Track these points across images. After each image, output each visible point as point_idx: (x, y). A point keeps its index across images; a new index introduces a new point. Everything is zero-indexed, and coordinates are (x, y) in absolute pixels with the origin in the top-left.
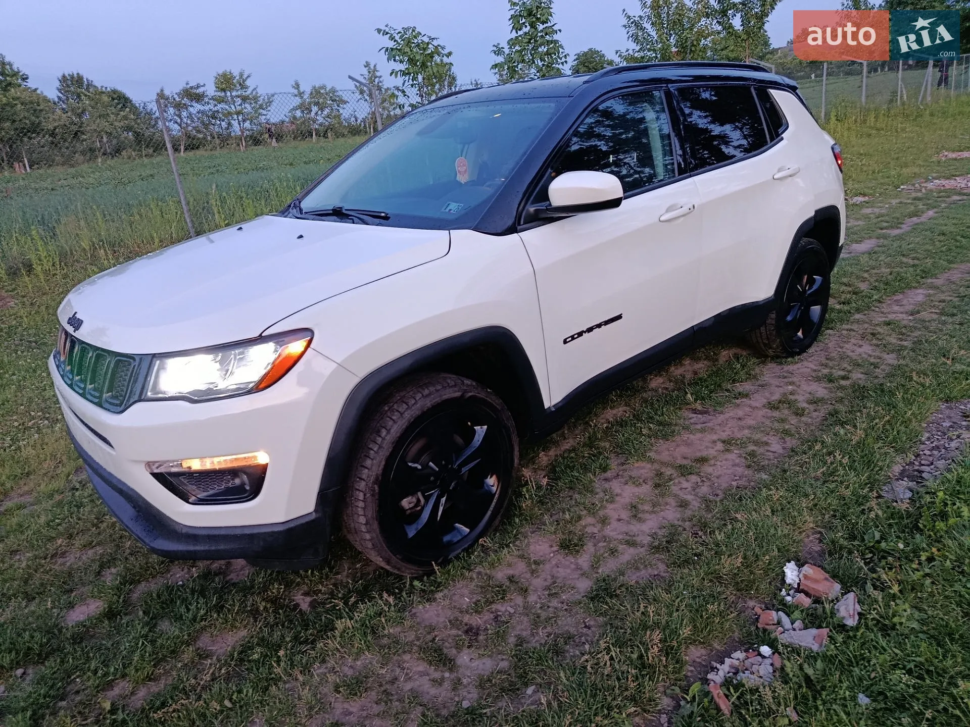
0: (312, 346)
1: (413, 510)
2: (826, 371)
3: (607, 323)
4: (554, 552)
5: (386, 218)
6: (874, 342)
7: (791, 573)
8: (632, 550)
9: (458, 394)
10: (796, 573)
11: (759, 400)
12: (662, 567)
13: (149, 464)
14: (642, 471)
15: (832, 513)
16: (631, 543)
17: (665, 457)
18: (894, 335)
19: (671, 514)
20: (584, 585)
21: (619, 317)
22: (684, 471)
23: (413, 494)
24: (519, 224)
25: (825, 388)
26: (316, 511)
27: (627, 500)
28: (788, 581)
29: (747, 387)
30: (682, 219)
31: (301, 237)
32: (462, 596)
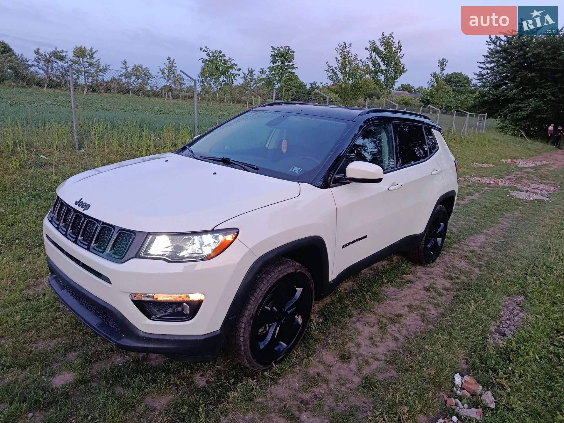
0: (238, 238)
2: (447, 273)
3: (361, 239)
4: (336, 361)
5: (257, 169)
6: (467, 260)
7: (458, 380)
8: (376, 362)
9: (294, 270)
10: (460, 379)
11: (419, 285)
12: (394, 373)
13: (131, 294)
14: (371, 319)
15: (469, 349)
16: (376, 359)
17: (380, 312)
18: (475, 258)
19: (392, 344)
20: (357, 380)
21: (366, 237)
22: (392, 321)
24: (331, 184)
25: (450, 283)
26: (220, 330)
27: (367, 335)
28: (457, 383)
29: (410, 277)
30: (398, 190)
31: (215, 174)
32: (294, 382)
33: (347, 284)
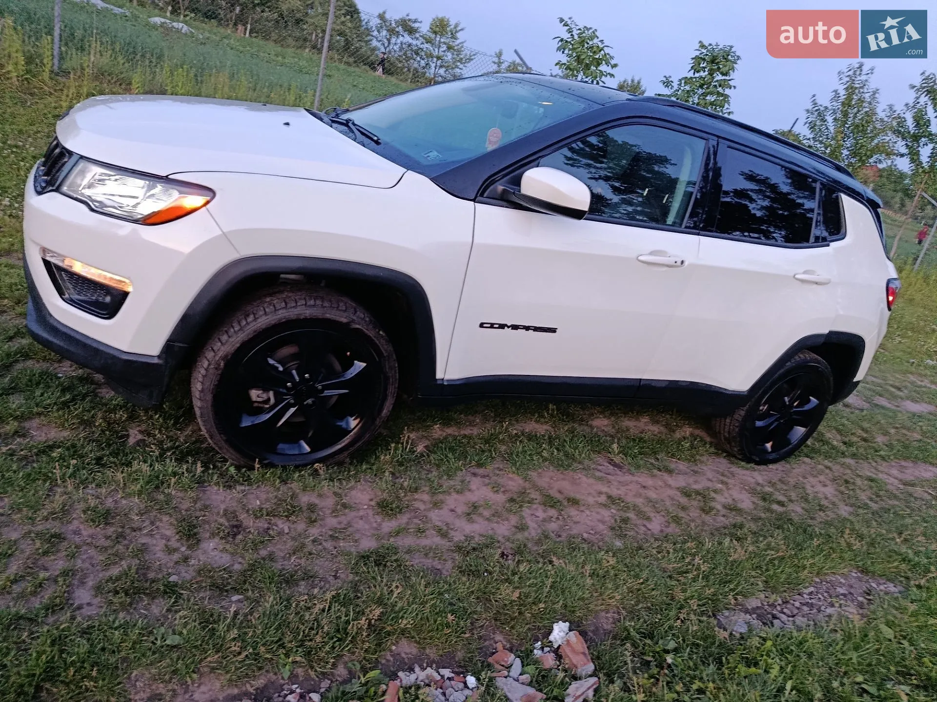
0: (208, 206)
1: (261, 405)
2: (768, 489)
3: (536, 329)
4: (369, 506)
5: (377, 142)
6: (842, 488)
7: (559, 632)
8: (438, 540)
9: (344, 320)
10: (562, 634)
11: (680, 481)
12: (449, 565)
13: (44, 250)
14: (510, 483)
15: (649, 605)
16: (444, 535)
17: (543, 482)
18: (868, 493)
19: (502, 529)
20: (368, 544)
21: (553, 330)
22: (550, 502)
23: (266, 390)
24: (482, 195)
25: (754, 503)
26: (159, 357)
27: (474, 499)
28: (551, 638)
29: (682, 466)
30: (665, 269)
31: (287, 124)
32: (258, 498)
33: (537, 426)
